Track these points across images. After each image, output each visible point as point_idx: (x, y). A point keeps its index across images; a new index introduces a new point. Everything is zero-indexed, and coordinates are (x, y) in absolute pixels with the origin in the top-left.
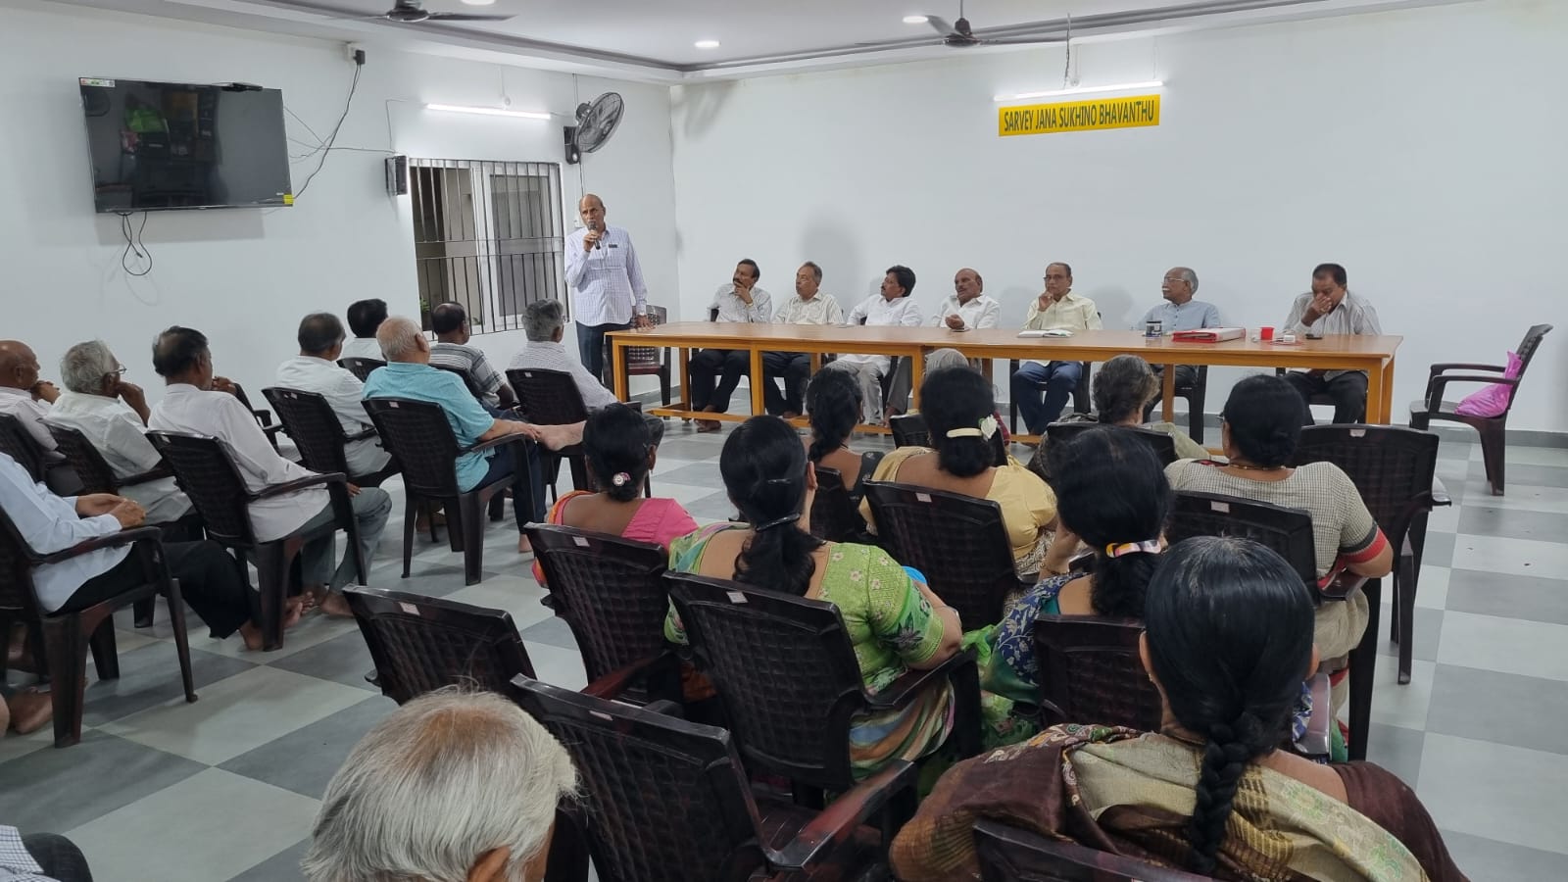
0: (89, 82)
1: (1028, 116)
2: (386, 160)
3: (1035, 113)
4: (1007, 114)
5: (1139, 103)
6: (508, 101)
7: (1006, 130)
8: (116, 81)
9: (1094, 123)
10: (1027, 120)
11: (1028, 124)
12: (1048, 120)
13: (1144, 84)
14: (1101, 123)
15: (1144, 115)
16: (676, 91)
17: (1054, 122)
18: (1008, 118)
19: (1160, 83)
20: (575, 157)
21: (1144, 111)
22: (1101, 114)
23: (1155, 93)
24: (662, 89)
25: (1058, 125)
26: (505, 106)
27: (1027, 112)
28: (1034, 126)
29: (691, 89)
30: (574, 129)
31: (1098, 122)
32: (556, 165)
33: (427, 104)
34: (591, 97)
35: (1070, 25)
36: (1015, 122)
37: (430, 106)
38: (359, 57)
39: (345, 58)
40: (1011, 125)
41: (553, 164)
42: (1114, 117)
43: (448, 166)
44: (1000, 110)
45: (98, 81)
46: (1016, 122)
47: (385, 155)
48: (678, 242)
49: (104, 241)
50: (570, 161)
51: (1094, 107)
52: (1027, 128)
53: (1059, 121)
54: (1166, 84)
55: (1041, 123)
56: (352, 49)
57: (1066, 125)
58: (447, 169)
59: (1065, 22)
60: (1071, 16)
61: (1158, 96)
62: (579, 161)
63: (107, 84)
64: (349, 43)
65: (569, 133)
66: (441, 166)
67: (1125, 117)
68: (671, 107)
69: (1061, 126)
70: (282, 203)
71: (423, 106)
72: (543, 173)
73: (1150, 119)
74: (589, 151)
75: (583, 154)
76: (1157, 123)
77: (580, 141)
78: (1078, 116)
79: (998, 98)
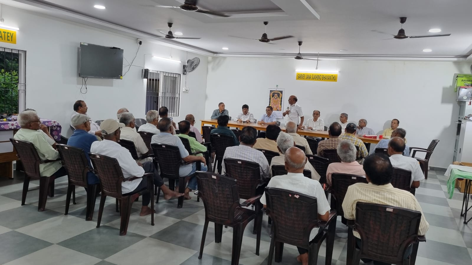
0: (82, 43)
1: (304, 76)
2: (142, 70)
3: (306, 75)
5: (332, 76)
6: (172, 57)
7: (298, 78)
8: (88, 44)
9: (320, 79)
12: (309, 77)
13: (334, 71)
14: (322, 79)
16: (210, 58)
17: (311, 78)
18: (299, 75)
19: (338, 72)
20: (185, 73)
21: (333, 78)
22: (323, 77)
23: (336, 74)
24: (206, 57)
25: (311, 79)
26: (171, 58)
28: (305, 78)
29: (214, 58)
30: (186, 66)
32: (180, 75)
33: (153, 56)
34: (191, 58)
35: (319, 55)
36: (301, 77)
37: (154, 57)
38: (140, 43)
39: (137, 43)
40: (300, 77)
41: (179, 74)
42: (326, 78)
43: (156, 72)
44: (297, 73)
45: (84, 43)
47: (142, 68)
48: (206, 97)
49: (78, 84)
50: (184, 74)
51: (321, 75)
52: (303, 79)
53: (312, 78)
54: (339, 72)
55: (307, 78)
56: (139, 41)
57: (314, 79)
58: (156, 73)
59: (318, 54)
60: (319, 53)
61: (337, 75)
62: (186, 74)
63: (86, 44)
64: (138, 39)
65: (184, 67)
66: (154, 72)
67: (329, 79)
68: (208, 62)
69: (312, 79)
70: (119, 78)
71: (152, 56)
72: (177, 76)
73: (335, 80)
74: (189, 72)
75: (187, 73)
76: (336, 81)
77: (187, 69)
78: (317, 77)
79: (296, 70)
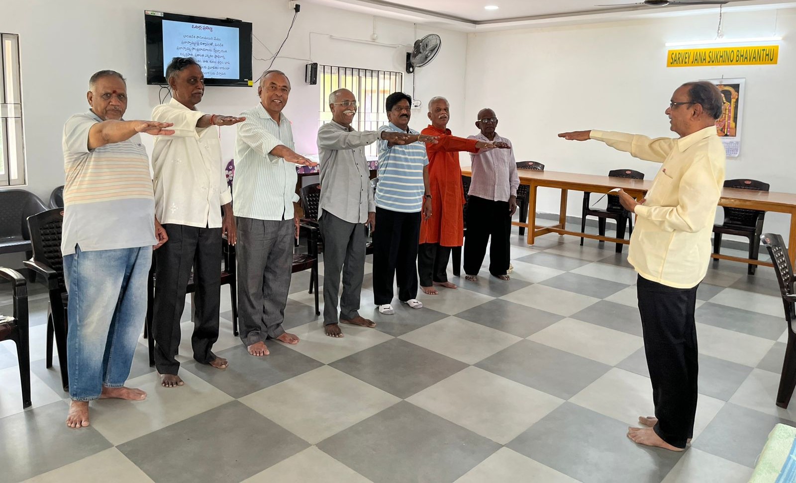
0: (150, 13)
1: (687, 55)
3: (692, 54)
4: (673, 54)
5: (764, 50)
7: (672, 63)
8: (164, 13)
9: (732, 61)
10: (686, 58)
11: (687, 60)
12: (700, 58)
13: (768, 38)
14: (737, 61)
15: (767, 57)
17: (705, 59)
18: (673, 56)
19: (780, 38)
20: (411, 70)
21: (767, 55)
22: (738, 56)
23: (776, 44)
24: (464, 35)
25: (707, 62)
27: (686, 53)
28: (690, 62)
30: (411, 53)
31: (734, 61)
32: (400, 73)
34: (422, 36)
38: (297, 8)
40: (675, 61)
42: (746, 58)
44: (669, 51)
45: (154, 12)
46: (679, 59)
47: (306, 63)
50: (408, 71)
51: (733, 51)
52: (685, 63)
53: (708, 59)
54: (785, 39)
55: (696, 60)
56: (292, 3)
57: (713, 62)
61: (777, 47)
62: (413, 72)
65: (408, 56)
67: (754, 58)
69: (709, 62)
70: (247, 85)
73: (771, 60)
74: (420, 66)
75: (416, 69)
76: (776, 63)
77: (412, 60)
78: (721, 57)
79: (667, 45)
